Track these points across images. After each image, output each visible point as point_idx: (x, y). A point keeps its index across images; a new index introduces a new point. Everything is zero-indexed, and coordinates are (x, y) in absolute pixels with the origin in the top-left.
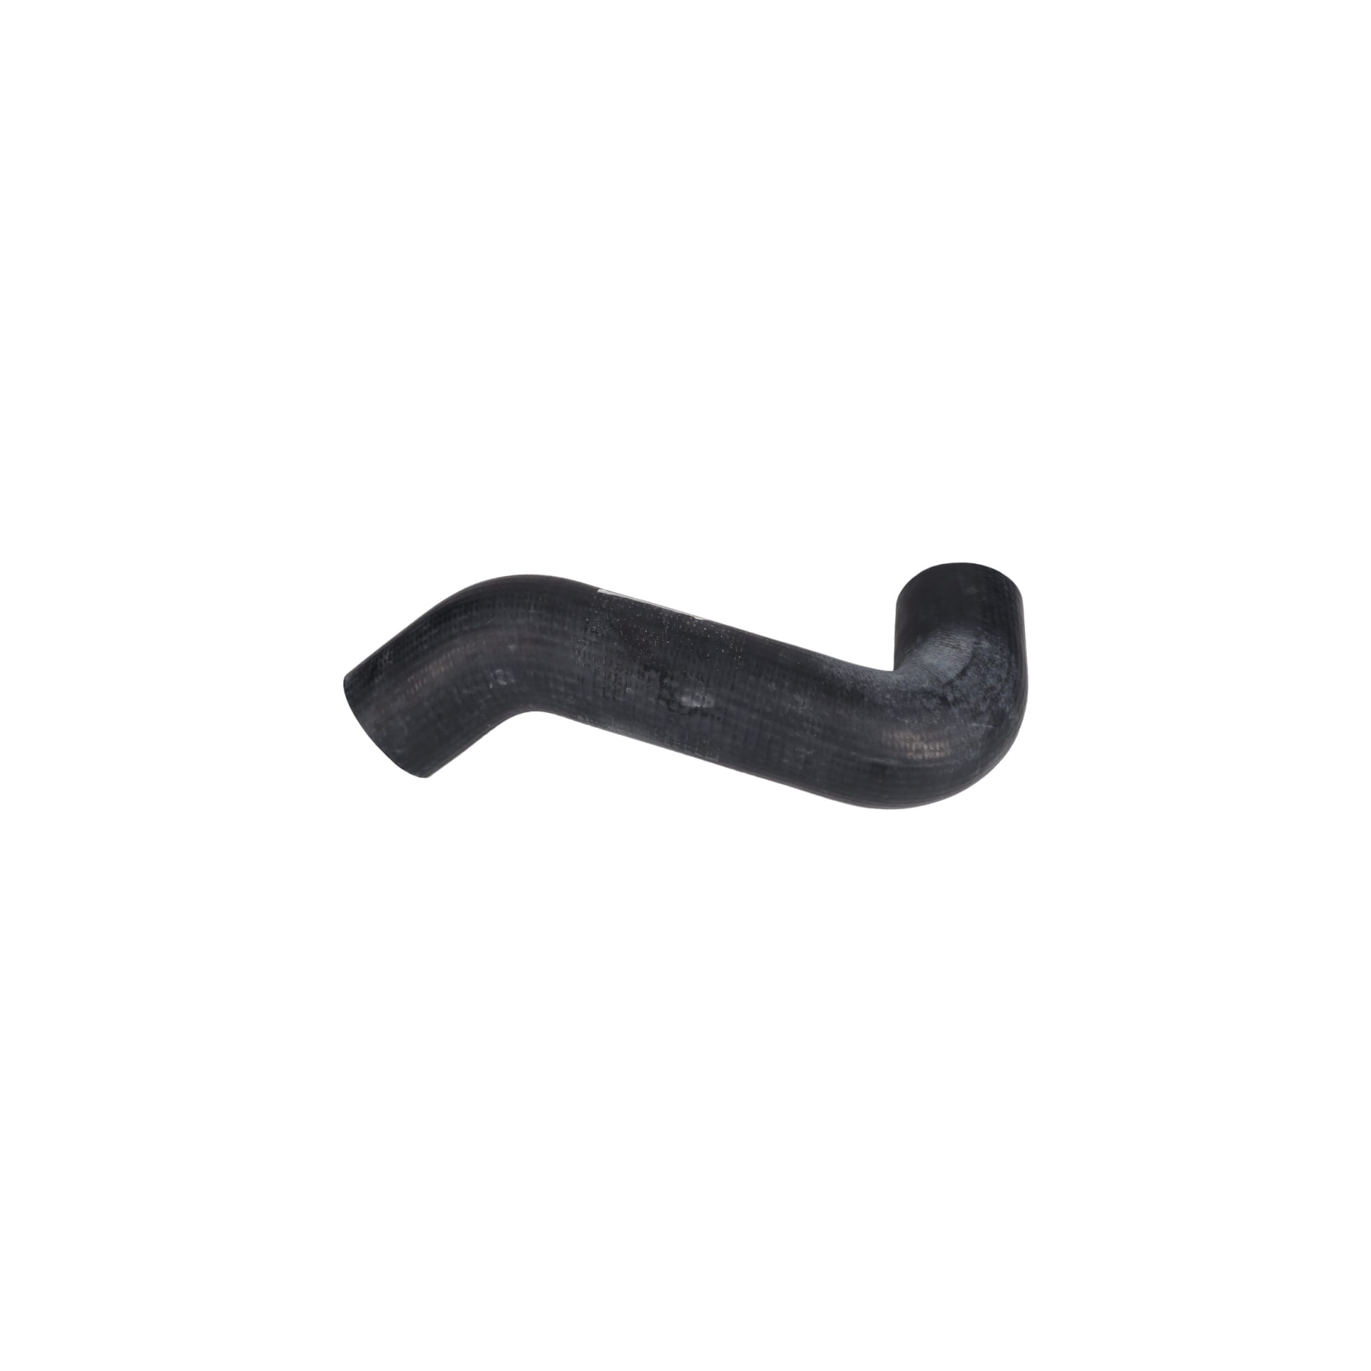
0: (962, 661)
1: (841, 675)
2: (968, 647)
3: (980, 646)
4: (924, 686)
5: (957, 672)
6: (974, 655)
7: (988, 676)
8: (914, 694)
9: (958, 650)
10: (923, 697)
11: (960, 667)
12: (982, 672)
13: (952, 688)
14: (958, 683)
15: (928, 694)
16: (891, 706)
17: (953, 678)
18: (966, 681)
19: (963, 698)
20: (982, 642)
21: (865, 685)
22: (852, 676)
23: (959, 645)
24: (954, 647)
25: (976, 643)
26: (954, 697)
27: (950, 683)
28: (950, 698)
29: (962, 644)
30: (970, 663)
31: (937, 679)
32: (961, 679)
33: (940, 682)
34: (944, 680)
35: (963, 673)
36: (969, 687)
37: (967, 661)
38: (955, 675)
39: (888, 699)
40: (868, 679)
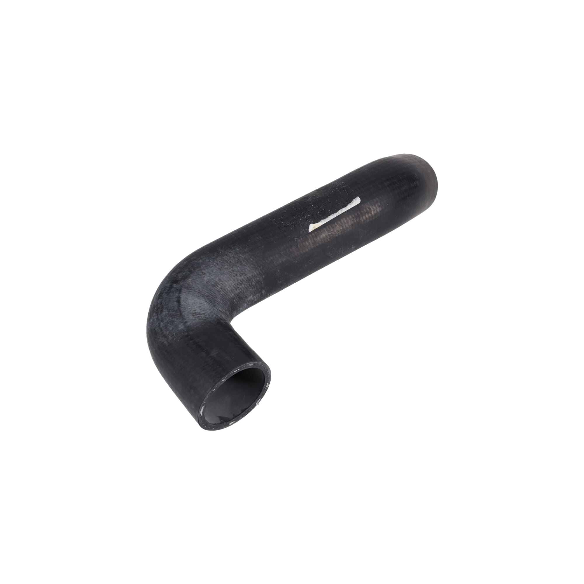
0: (184, 307)
1: (228, 252)
2: (188, 318)
3: (183, 323)
4: (190, 280)
5: (182, 299)
6: (181, 315)
7: (167, 313)
8: (191, 272)
9: (192, 313)
10: (186, 274)
11: (182, 303)
12: (170, 311)
13: (177, 290)
14: (177, 295)
15: (185, 277)
16: (195, 259)
17: (181, 294)
18: (175, 299)
19: (169, 291)
20: (183, 326)
21: (214, 257)
22: (223, 256)
23: (193, 316)
24: (195, 313)
25: (186, 322)
26: (173, 287)
27: (180, 291)
28: (175, 285)
29: (192, 317)
30: (180, 309)
31: (187, 288)
32: (177, 297)
33: (185, 288)
34: (184, 290)
35: (179, 301)
36: (170, 298)
37: (182, 309)
38: (181, 297)
39: (199, 260)
40: (215, 261)
